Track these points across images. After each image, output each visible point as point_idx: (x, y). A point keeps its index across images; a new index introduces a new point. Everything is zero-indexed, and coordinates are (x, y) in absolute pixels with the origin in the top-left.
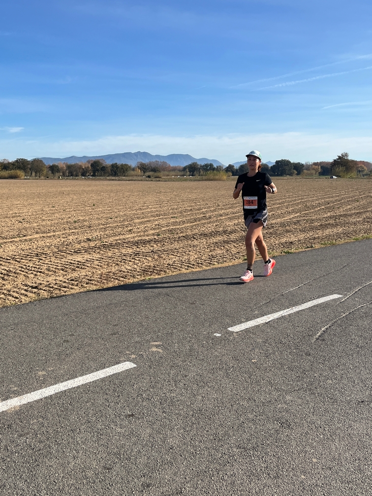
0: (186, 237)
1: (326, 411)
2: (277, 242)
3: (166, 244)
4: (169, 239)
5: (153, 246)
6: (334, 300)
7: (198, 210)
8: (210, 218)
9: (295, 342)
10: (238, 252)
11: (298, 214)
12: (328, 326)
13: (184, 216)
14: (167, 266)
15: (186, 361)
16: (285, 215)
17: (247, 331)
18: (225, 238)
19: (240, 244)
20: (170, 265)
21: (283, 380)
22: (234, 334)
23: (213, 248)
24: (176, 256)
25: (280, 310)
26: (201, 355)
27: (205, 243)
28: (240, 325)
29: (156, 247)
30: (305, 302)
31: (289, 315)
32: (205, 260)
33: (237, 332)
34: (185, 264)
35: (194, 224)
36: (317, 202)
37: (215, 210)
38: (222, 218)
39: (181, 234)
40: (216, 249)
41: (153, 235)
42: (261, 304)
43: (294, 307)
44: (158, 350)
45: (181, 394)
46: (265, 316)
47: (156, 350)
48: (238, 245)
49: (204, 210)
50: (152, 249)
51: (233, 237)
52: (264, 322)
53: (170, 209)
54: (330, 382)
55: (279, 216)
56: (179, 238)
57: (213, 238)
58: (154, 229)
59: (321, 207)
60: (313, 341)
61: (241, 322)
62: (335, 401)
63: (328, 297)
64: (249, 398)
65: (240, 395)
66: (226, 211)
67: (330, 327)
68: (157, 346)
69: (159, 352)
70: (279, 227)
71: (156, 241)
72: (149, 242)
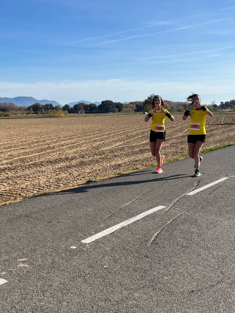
0: (35, 165)
1: (166, 302)
2: (108, 165)
3: (18, 171)
4: (21, 167)
5: (7, 174)
6: (160, 210)
7: (43, 141)
8: (54, 148)
9: (135, 247)
10: (79, 175)
11: (122, 142)
12: (159, 232)
13: (32, 147)
14: (21, 189)
15: (50, 273)
16: (113, 144)
17: (97, 241)
18: (67, 163)
19: (80, 168)
20: (23, 188)
21: (130, 280)
22: (87, 245)
23: (58, 172)
24: (28, 180)
25: (121, 222)
26: (61, 266)
27: (51, 168)
28: (91, 237)
29: (10, 174)
30: (139, 214)
31: (128, 225)
32: (53, 183)
33: (89, 244)
34: (36, 187)
35: (41, 153)
36: (135, 132)
37: (57, 142)
38: (63, 148)
39: (31, 162)
40: (61, 173)
41: (7, 164)
42: (105, 218)
43: (131, 219)
44: (25, 265)
45: (49, 302)
46: (110, 228)
47: (23, 265)
48: (78, 169)
49: (48, 142)
50: (7, 176)
51: (74, 162)
52: (109, 232)
53: (19, 141)
54: (167, 278)
55: (108, 145)
56: (29, 165)
57: (58, 165)
58: (7, 159)
59: (138, 137)
60: (149, 245)
61: (92, 235)
62: (172, 293)
63: (155, 208)
64: (105, 299)
65: (98, 298)
66: (66, 142)
67: (160, 232)
68: (23, 262)
69: (25, 268)
70: (109, 153)
71: (10, 169)
72: (4, 170)
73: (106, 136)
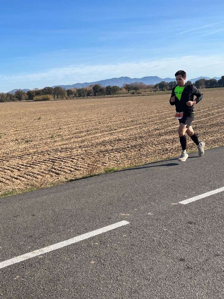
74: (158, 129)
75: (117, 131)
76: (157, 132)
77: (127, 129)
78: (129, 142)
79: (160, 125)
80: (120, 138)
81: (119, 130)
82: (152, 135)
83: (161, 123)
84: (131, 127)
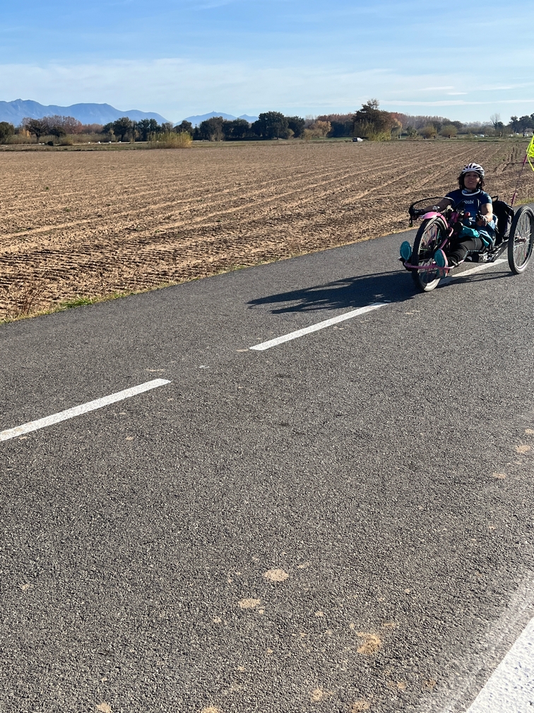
73: (324, 182)
74: (135, 230)
75: (34, 231)
76: (134, 235)
77: (57, 227)
78: (71, 258)
79: (137, 221)
80: (46, 248)
81: (39, 230)
82: (124, 242)
83: (138, 216)
84: (69, 225)
